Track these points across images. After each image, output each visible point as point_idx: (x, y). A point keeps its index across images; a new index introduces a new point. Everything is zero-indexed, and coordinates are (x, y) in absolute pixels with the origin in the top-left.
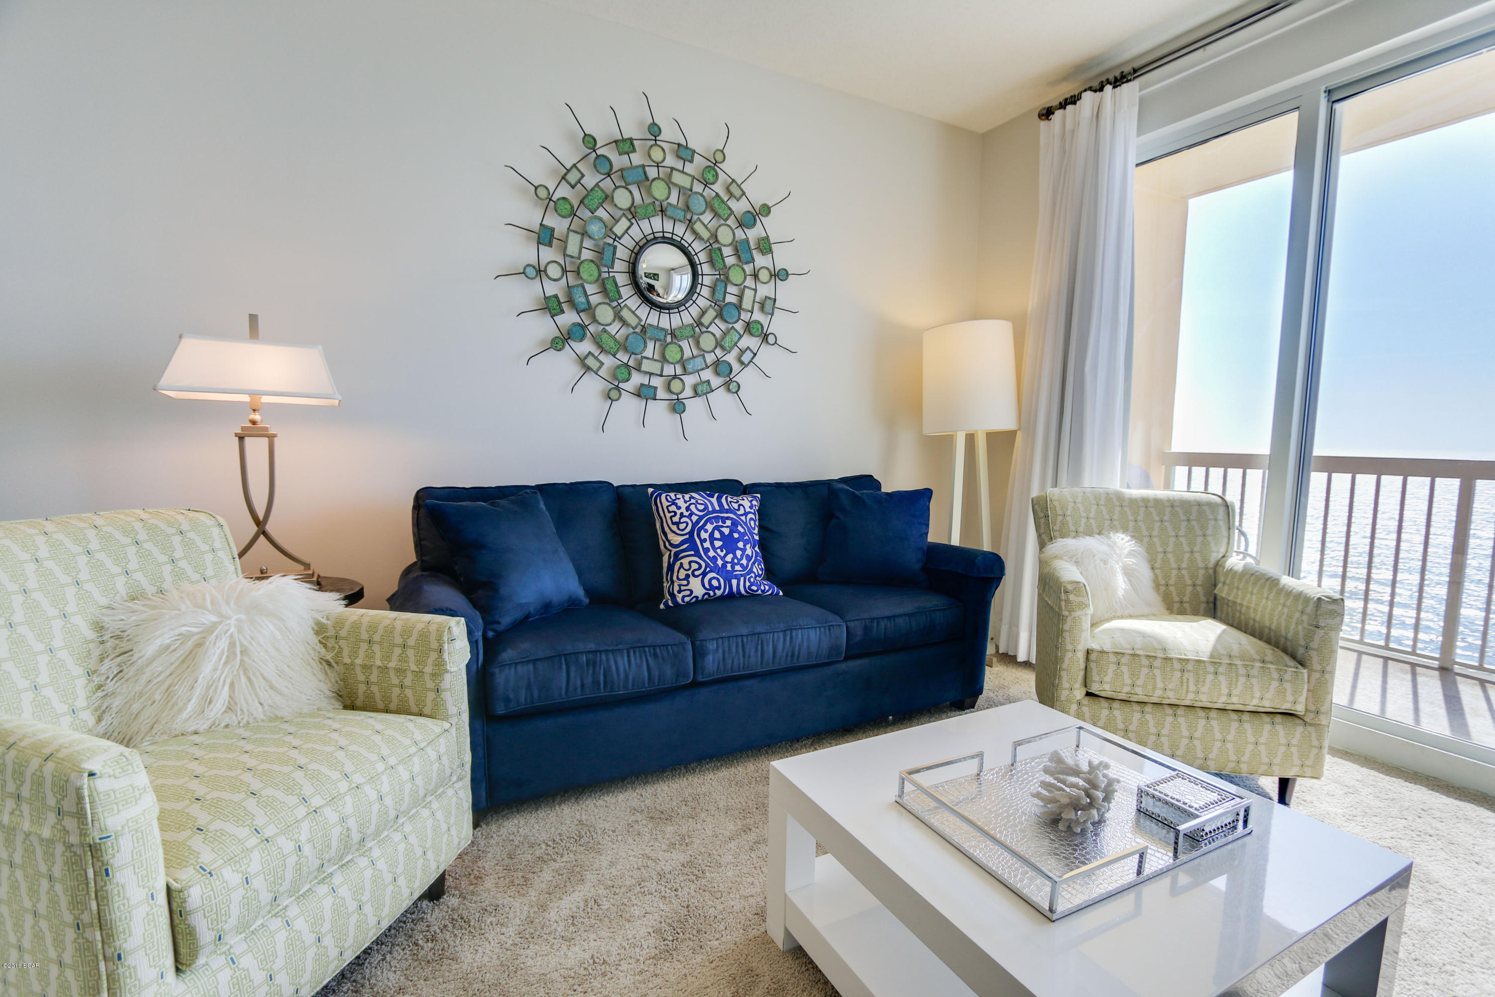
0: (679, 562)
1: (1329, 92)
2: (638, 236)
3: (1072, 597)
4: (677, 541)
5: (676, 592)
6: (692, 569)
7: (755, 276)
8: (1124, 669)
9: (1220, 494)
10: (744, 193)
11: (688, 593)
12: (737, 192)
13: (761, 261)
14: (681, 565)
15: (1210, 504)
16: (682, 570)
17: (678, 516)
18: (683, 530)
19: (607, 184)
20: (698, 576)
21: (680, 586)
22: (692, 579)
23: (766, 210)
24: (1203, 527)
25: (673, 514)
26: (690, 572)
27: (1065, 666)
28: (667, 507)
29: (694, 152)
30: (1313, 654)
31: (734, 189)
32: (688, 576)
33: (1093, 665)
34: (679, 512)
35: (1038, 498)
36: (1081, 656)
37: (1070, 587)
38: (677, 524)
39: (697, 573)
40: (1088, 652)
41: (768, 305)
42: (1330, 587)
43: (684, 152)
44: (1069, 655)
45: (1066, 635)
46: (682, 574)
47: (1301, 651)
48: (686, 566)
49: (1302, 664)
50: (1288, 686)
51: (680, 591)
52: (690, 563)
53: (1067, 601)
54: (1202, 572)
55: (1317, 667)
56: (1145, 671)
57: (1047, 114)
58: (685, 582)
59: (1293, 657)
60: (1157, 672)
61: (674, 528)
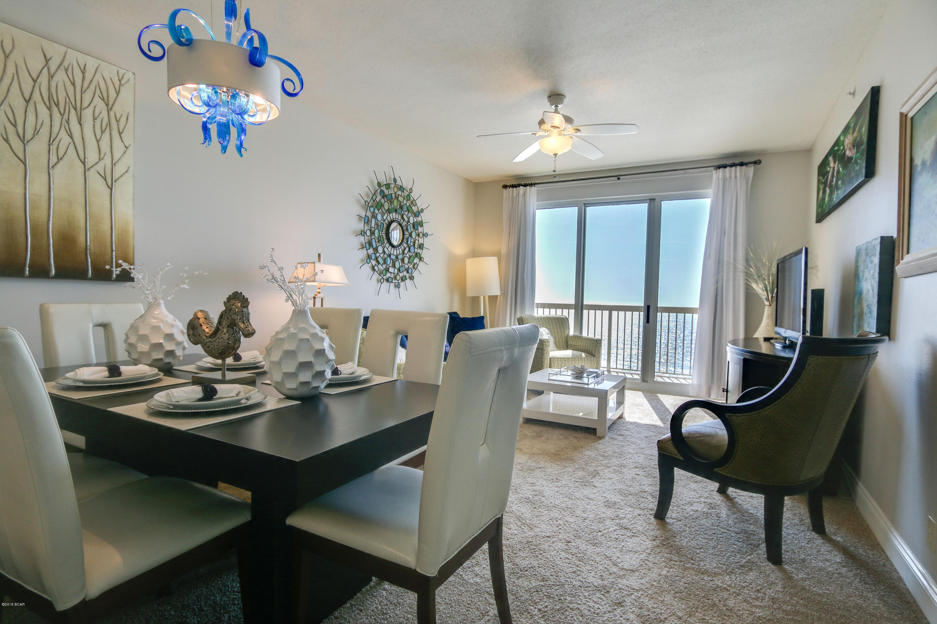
1: (584, 204)
2: (389, 220)
3: (546, 343)
7: (419, 235)
8: (559, 362)
10: (416, 204)
12: (415, 204)
13: (420, 229)
15: (563, 318)
19: (383, 201)
23: (422, 210)
24: (562, 324)
27: (545, 363)
29: (404, 189)
30: (596, 353)
31: (413, 203)
33: (552, 362)
35: (519, 318)
36: (549, 360)
37: (546, 341)
40: (550, 359)
41: (421, 246)
42: (598, 337)
43: (401, 188)
44: (546, 360)
45: (545, 354)
47: (594, 353)
49: (594, 356)
50: (592, 362)
53: (545, 345)
54: (565, 338)
55: (597, 357)
56: (564, 362)
57: (505, 187)
59: (592, 355)
60: (566, 362)
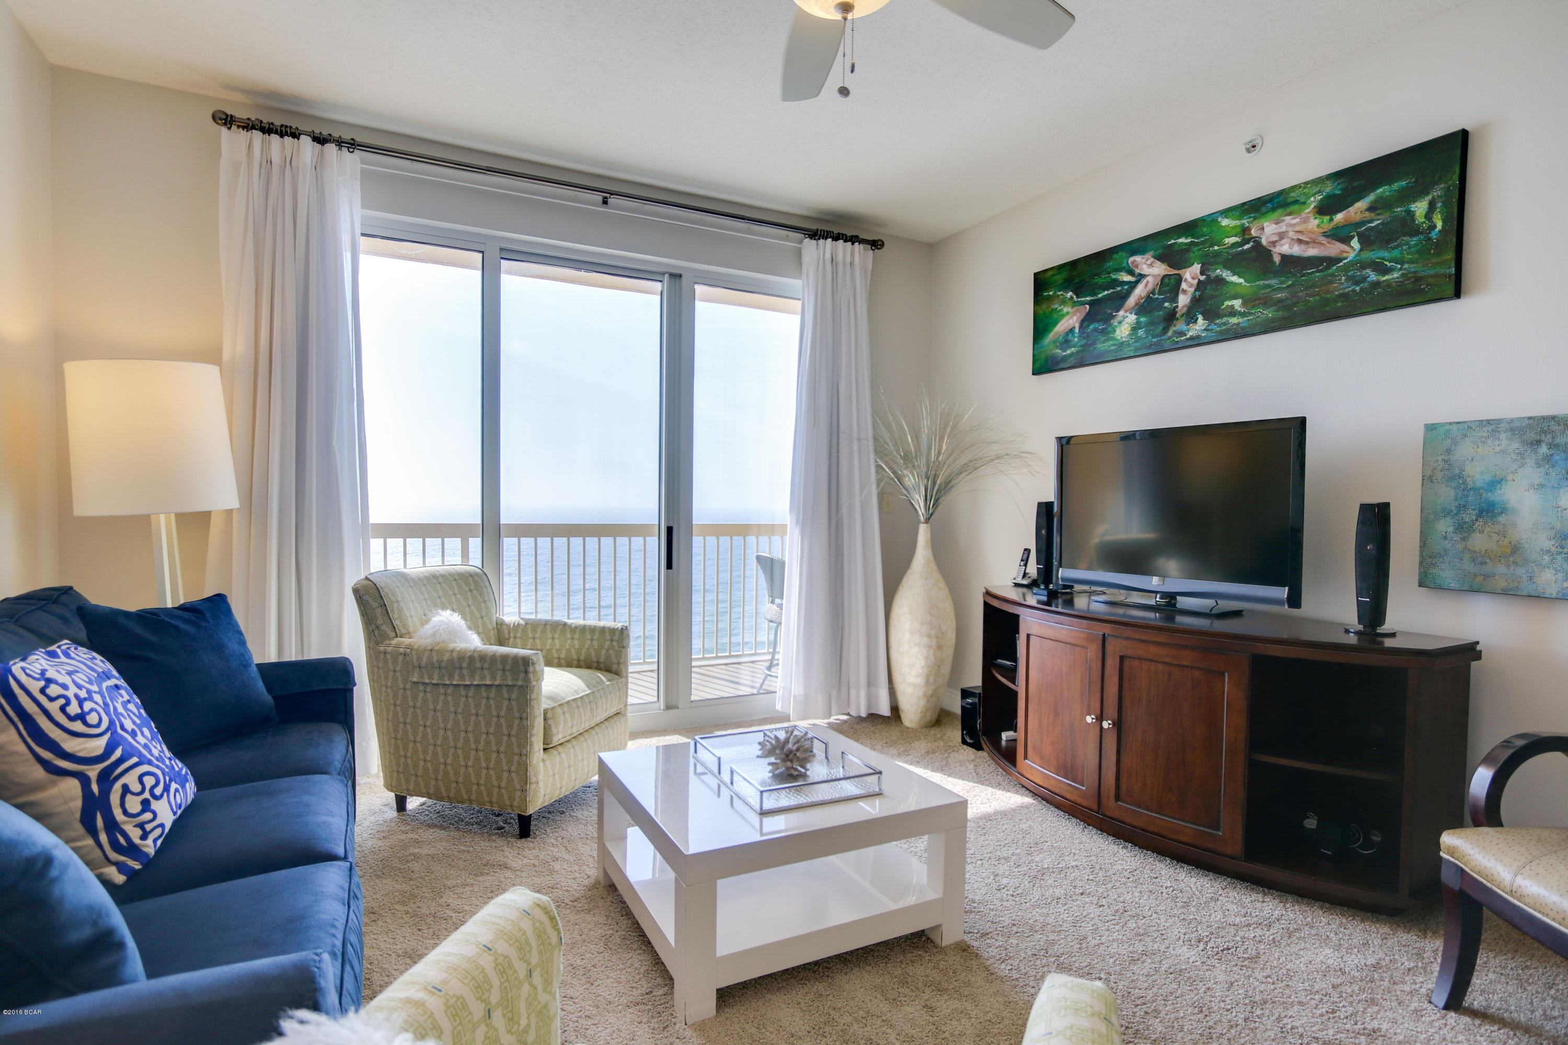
0: (118, 786)
1: (497, 249)
4: (94, 749)
5: (137, 841)
6: (148, 787)
9: (481, 567)
11: (159, 831)
14: (126, 789)
15: (476, 574)
16: (129, 797)
17: (74, 703)
18: (98, 725)
20: (162, 795)
21: (141, 826)
22: (154, 805)
24: (482, 595)
25: (62, 701)
26: (147, 795)
28: (43, 691)
30: (622, 666)
32: (146, 805)
34: (70, 694)
35: (365, 588)
38: (82, 717)
39: (158, 791)
40: (545, 713)
46: (133, 804)
47: (614, 668)
48: (136, 788)
51: (144, 837)
52: (140, 778)
54: (492, 632)
57: (226, 120)
58: (148, 816)
59: (612, 672)
61: (78, 726)
